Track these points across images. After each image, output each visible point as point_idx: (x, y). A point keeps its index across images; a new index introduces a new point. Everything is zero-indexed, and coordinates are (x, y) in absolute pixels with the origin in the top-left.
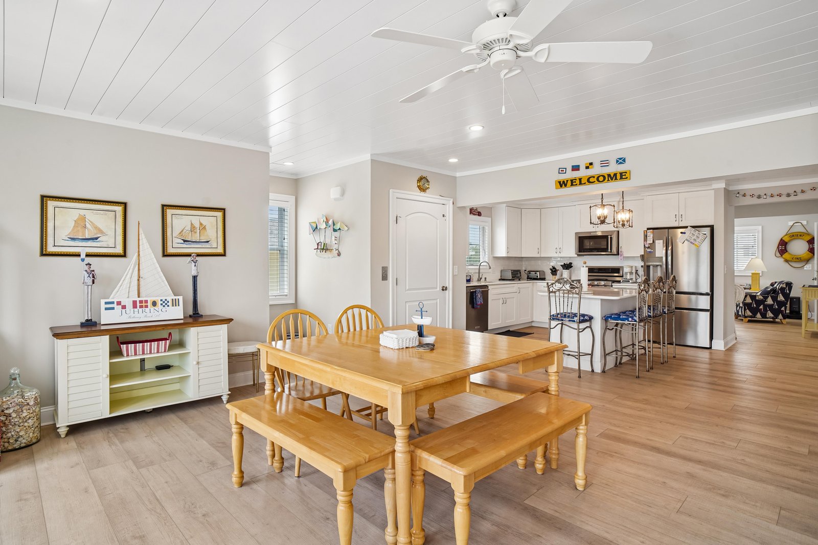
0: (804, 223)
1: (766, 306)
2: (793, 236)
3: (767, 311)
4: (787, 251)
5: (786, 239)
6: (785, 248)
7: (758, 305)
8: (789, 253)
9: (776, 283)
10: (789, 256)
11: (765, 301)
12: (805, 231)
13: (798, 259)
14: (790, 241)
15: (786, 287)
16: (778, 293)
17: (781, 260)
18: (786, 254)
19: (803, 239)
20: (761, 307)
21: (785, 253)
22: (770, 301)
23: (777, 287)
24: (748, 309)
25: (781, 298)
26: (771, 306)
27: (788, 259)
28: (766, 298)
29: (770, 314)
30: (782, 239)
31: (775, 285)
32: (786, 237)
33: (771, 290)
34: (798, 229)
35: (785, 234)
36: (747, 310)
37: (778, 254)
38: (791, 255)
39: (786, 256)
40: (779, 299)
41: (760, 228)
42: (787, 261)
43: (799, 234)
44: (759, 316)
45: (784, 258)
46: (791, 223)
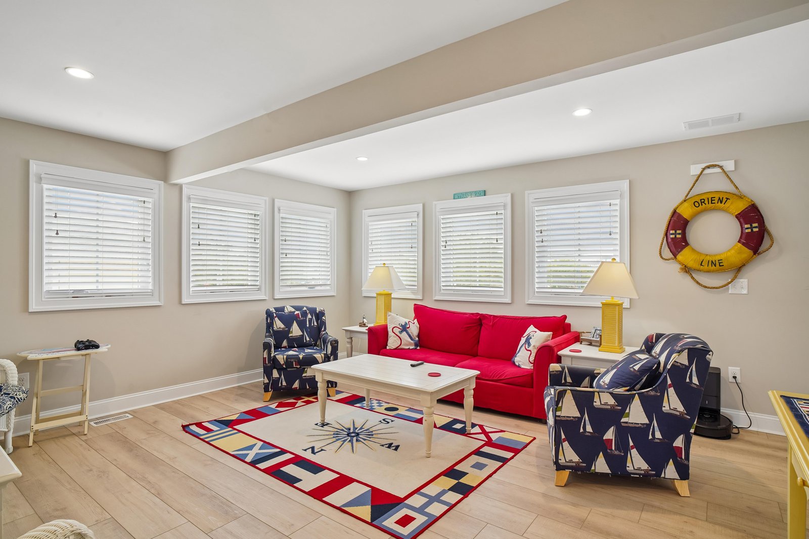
0: (729, 166)
1: (624, 432)
2: (702, 201)
3: (626, 449)
4: (687, 244)
5: (686, 211)
6: (684, 234)
7: (600, 429)
8: (693, 250)
9: (659, 336)
10: (694, 256)
11: (622, 413)
12: (730, 188)
13: (716, 266)
14: (695, 215)
15: (691, 363)
16: (663, 389)
17: (674, 268)
18: (686, 251)
19: (725, 211)
20: (610, 435)
21: (684, 247)
22: (636, 414)
23: (662, 359)
24: (567, 439)
25: (673, 403)
26: (640, 433)
27: (691, 264)
28: (624, 402)
29: (636, 462)
30: (675, 212)
31: (657, 349)
32: (686, 204)
33: (643, 371)
34: (715, 184)
35: (683, 198)
36: (566, 444)
37: (667, 253)
38: (698, 253)
39: (685, 255)
40: (666, 408)
41: (625, 185)
42: (687, 270)
43: (717, 196)
44: (601, 465)
45: (680, 263)
46: (695, 170)
